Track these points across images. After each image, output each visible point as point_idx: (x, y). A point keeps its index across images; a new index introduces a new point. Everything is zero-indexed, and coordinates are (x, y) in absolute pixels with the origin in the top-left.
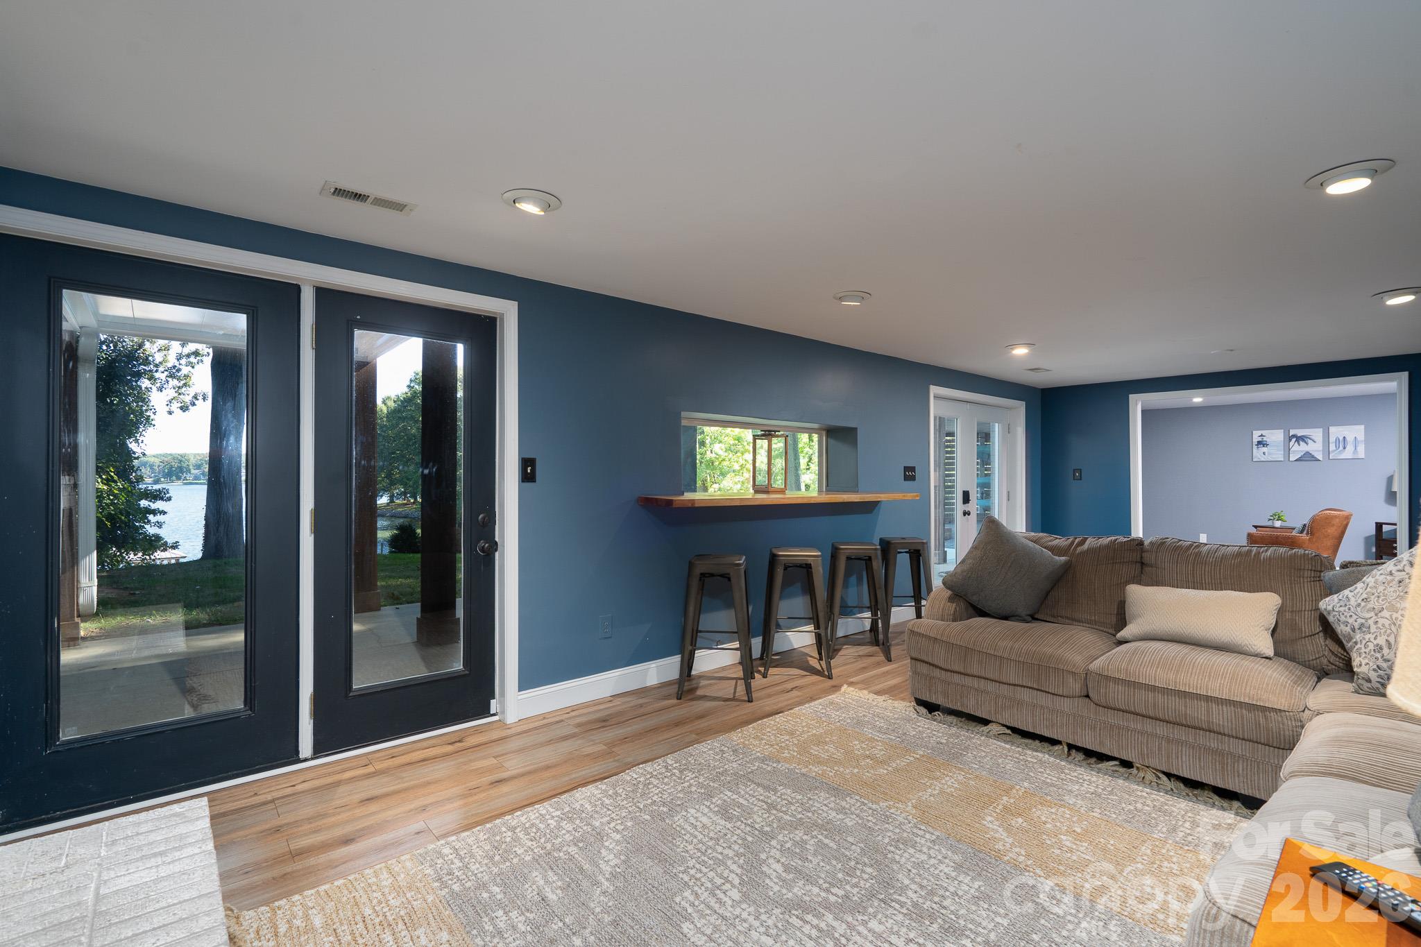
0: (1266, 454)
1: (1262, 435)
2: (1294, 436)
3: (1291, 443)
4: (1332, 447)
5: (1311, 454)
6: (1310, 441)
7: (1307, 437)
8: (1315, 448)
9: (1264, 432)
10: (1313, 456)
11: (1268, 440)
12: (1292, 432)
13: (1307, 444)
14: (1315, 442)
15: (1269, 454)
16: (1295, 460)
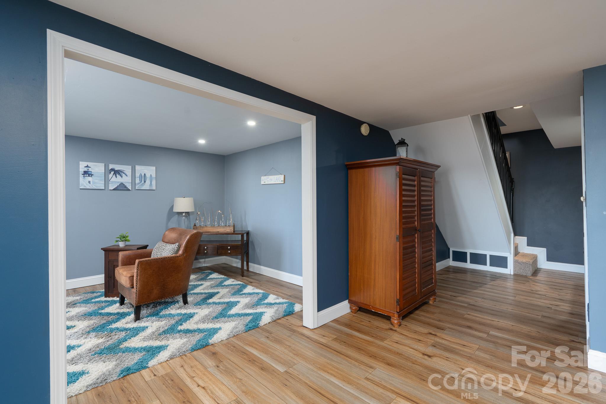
0: (91, 183)
1: (87, 166)
2: (112, 170)
3: (111, 176)
4: (137, 181)
5: (124, 185)
6: (123, 175)
7: (122, 172)
8: (126, 180)
9: (90, 164)
10: (125, 187)
11: (93, 171)
12: (111, 166)
13: (122, 177)
14: (127, 176)
15: (94, 183)
16: (113, 190)
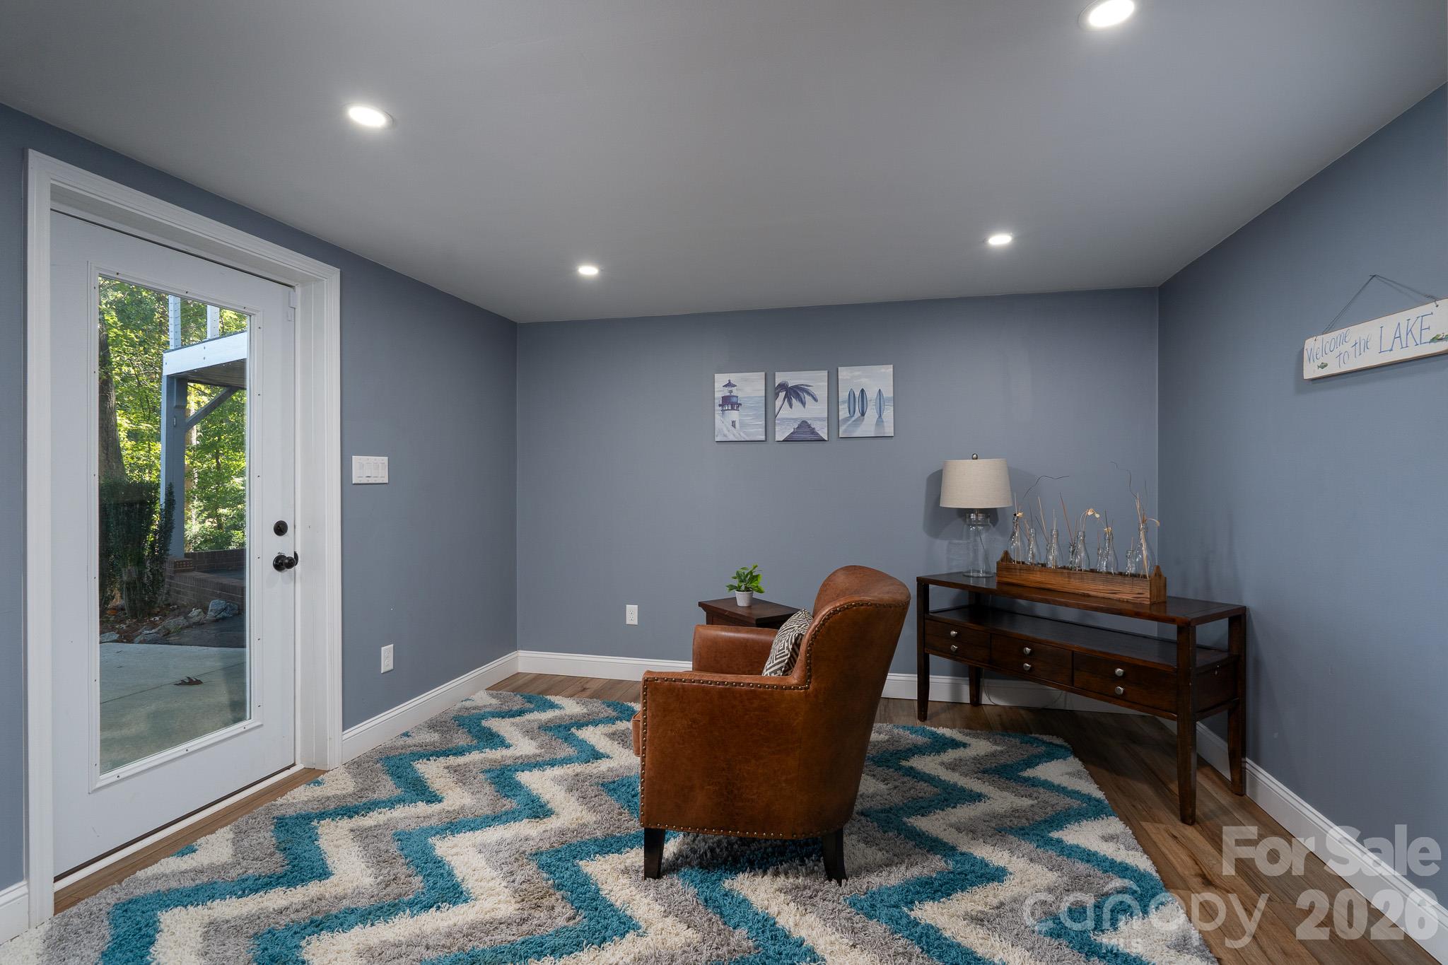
0: (737, 425)
1: (729, 385)
2: (783, 386)
3: (778, 403)
4: (844, 412)
5: (809, 426)
6: (808, 398)
7: (809, 394)
8: (814, 412)
9: (733, 377)
10: (813, 431)
11: (740, 395)
12: (780, 378)
13: (803, 404)
14: (816, 400)
15: (743, 425)
16: (783, 441)
